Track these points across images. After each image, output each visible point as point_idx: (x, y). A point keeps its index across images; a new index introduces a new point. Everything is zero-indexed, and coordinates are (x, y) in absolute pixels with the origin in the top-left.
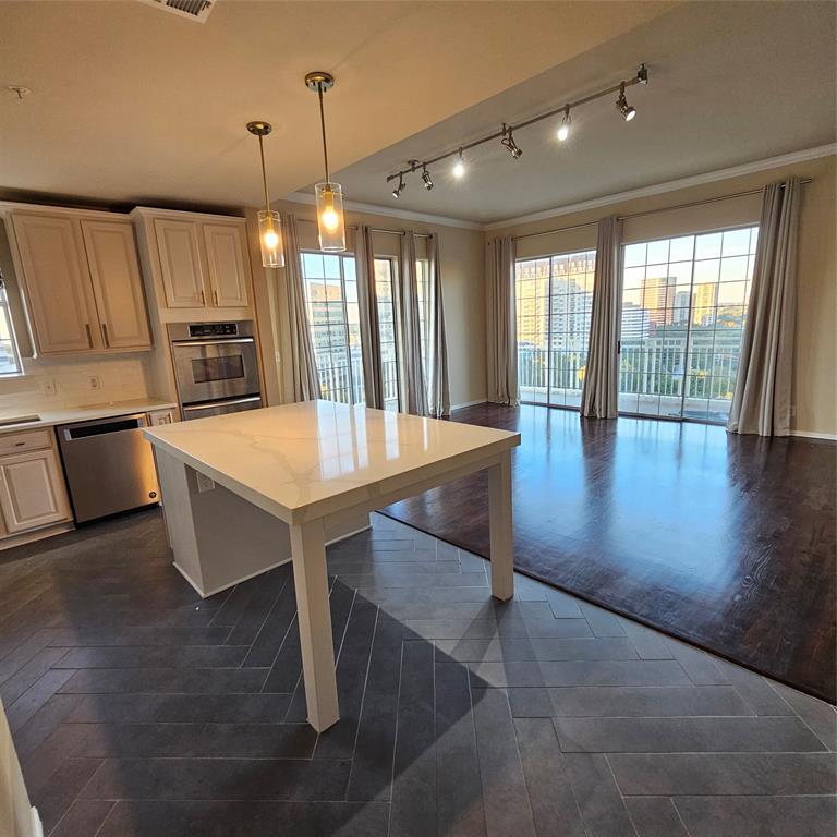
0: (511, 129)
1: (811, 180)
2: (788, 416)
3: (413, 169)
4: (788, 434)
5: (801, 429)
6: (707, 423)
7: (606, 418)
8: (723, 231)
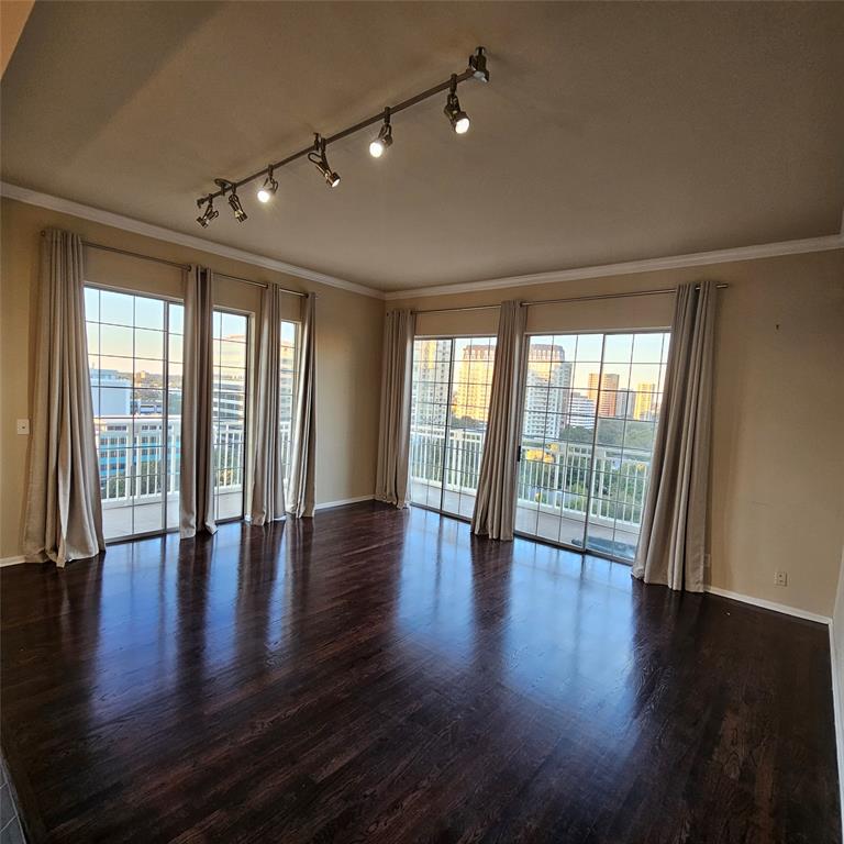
0: (325, 142)
1: (727, 286)
2: (702, 567)
3: (223, 193)
4: (701, 591)
5: (716, 586)
6: (612, 560)
7: (498, 539)
8: (634, 332)
